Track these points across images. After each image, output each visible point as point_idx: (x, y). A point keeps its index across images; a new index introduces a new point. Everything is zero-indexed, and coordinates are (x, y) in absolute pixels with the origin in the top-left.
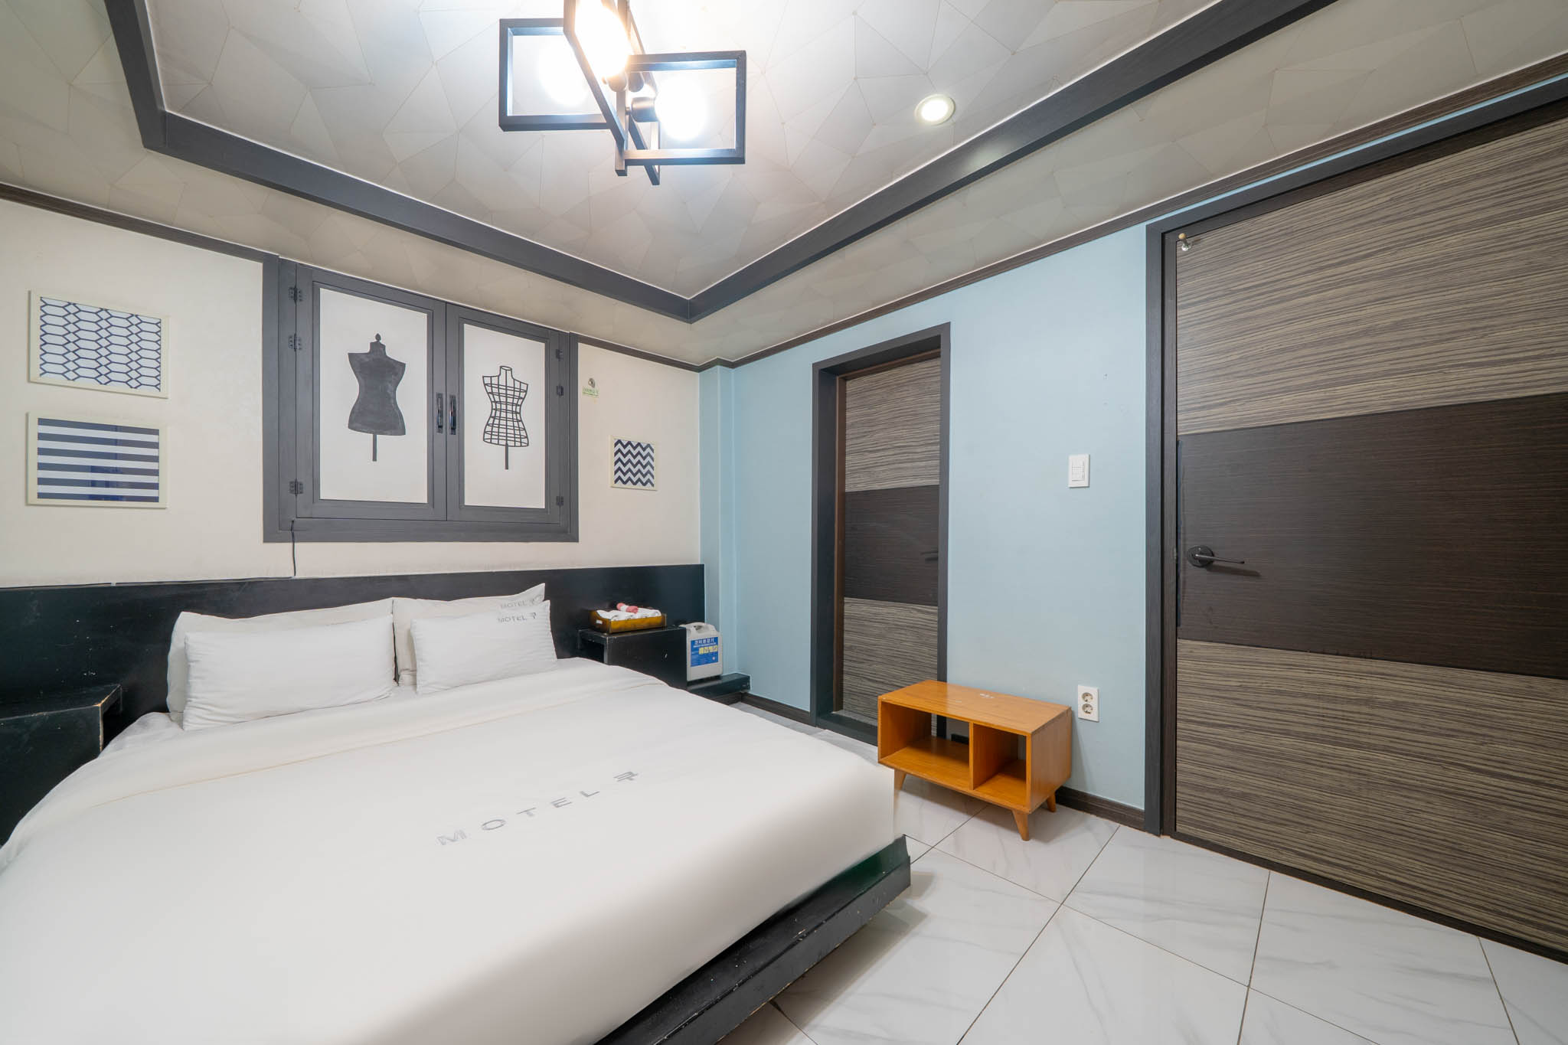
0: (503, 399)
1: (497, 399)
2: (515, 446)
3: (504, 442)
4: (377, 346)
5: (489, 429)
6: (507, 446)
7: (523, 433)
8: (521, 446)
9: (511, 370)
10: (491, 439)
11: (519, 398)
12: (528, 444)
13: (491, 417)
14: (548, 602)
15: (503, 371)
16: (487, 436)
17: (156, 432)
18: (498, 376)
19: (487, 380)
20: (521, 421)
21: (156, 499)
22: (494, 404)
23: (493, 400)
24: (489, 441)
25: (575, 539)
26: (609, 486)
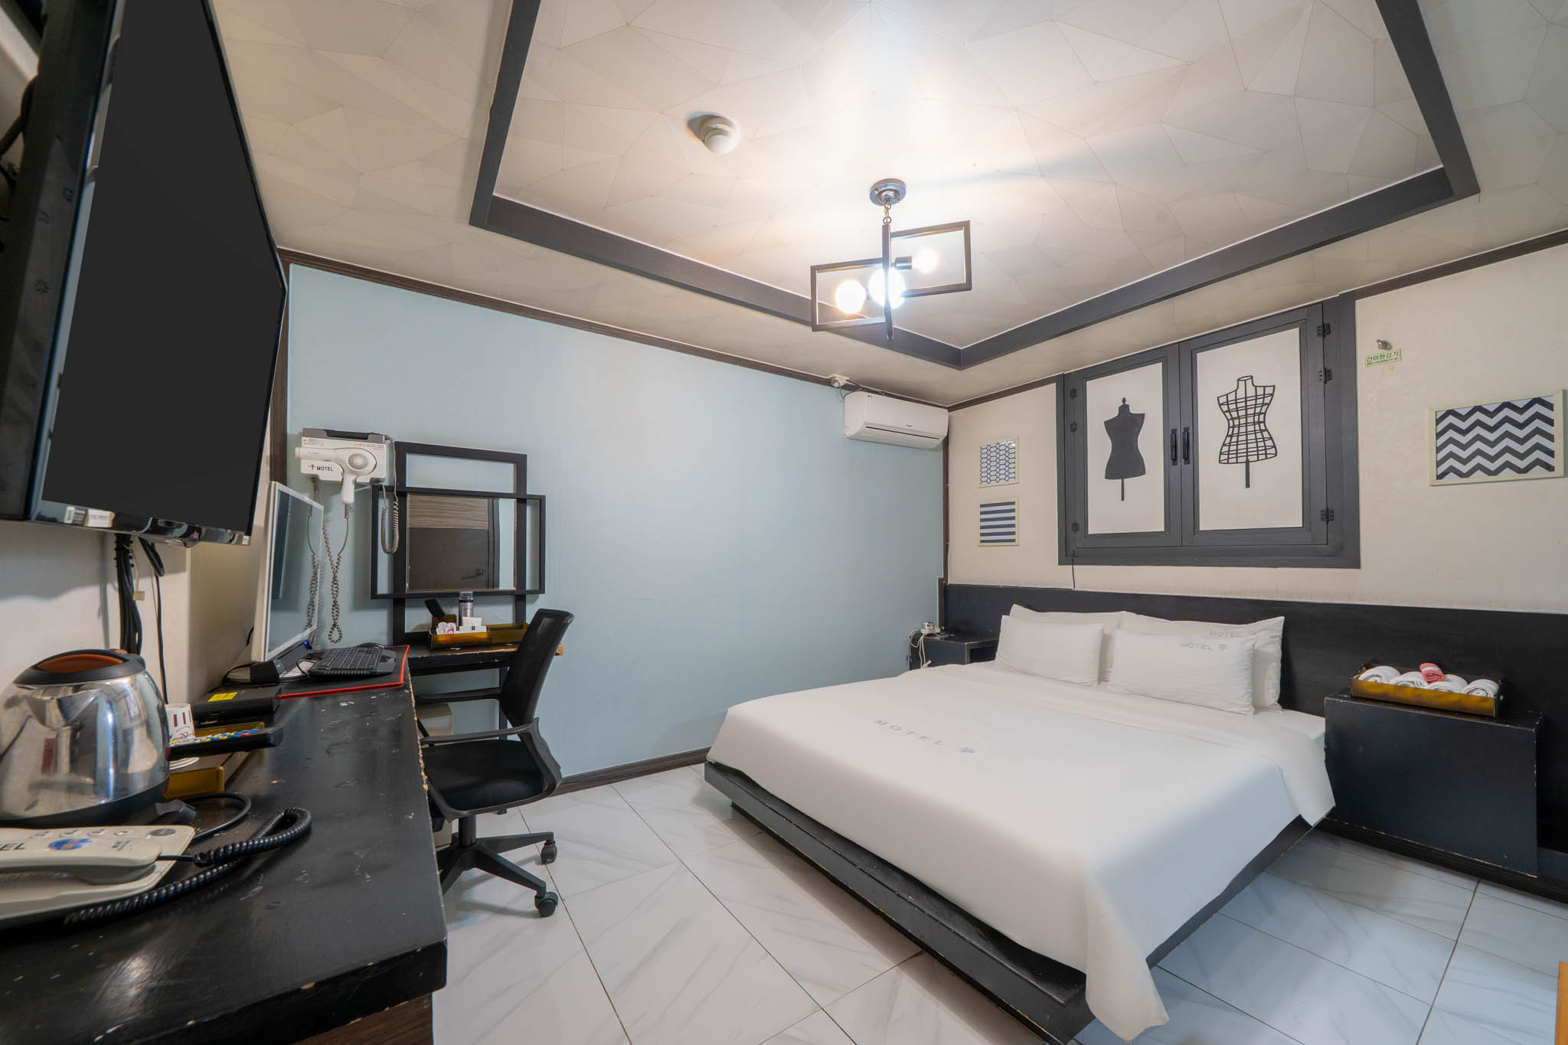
0: (1251, 411)
1: (1234, 414)
2: (1258, 460)
3: (1244, 460)
4: (1124, 408)
5: (1225, 449)
6: (1247, 462)
7: (1269, 443)
8: (1267, 458)
9: (1252, 377)
10: (1228, 458)
11: (1263, 404)
12: (1276, 455)
13: (1228, 436)
15: (1242, 384)
16: (1223, 457)
17: (1013, 503)
18: (1236, 391)
19: (1223, 400)
20: (1266, 430)
21: (1014, 541)
22: (1231, 422)
23: (1229, 418)
24: (1226, 461)
25: (1355, 563)
26: (1428, 484)
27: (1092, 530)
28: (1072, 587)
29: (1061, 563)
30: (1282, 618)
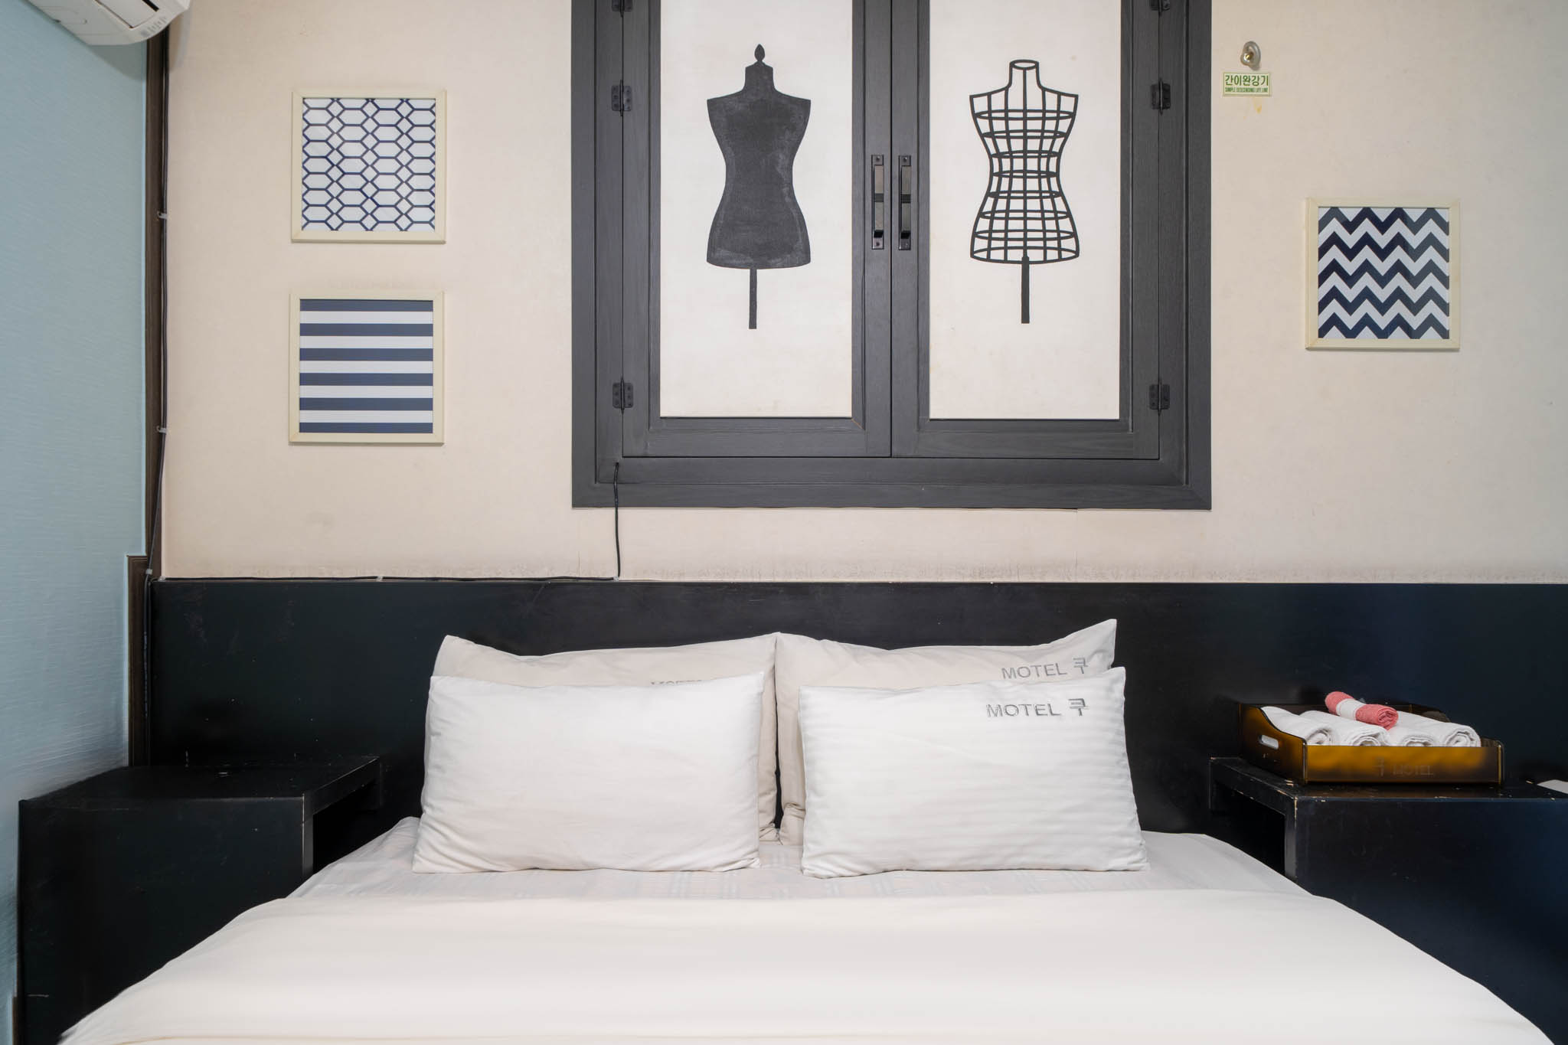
0: (1017, 145)
1: (1003, 145)
2: (1045, 261)
3: (1016, 255)
4: (759, 73)
5: (984, 225)
6: (1026, 263)
7: (1065, 225)
8: (1060, 259)
9: (1037, 66)
10: (989, 249)
11: (1057, 134)
12: (1077, 253)
13: (988, 194)
14: (1121, 671)
15: (1018, 74)
16: (981, 244)
17: (426, 306)
18: (1006, 89)
19: (981, 105)
20: (1060, 194)
21: (427, 428)
22: (995, 161)
23: (993, 151)
24: (984, 255)
25: (1202, 502)
26: (1303, 345)
27: (670, 406)
28: (610, 572)
29: (582, 499)
30: (1111, 624)
